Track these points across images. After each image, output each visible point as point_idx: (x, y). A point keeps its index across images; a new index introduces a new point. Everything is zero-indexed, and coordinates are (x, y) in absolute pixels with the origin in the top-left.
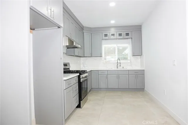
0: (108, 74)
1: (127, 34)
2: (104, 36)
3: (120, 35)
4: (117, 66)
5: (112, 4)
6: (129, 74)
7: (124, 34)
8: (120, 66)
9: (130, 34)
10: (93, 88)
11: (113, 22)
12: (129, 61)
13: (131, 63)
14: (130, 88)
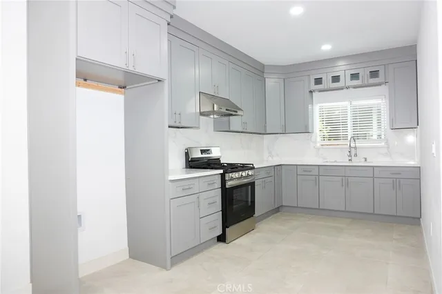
0: (319, 176)
1: (374, 74)
2: (313, 82)
3: (355, 76)
4: (350, 156)
5: (297, 11)
6: (373, 177)
7: (364, 73)
8: (356, 155)
9: (381, 73)
10: (284, 204)
11: (326, 47)
12: (383, 144)
13: (388, 148)
14: (375, 212)
